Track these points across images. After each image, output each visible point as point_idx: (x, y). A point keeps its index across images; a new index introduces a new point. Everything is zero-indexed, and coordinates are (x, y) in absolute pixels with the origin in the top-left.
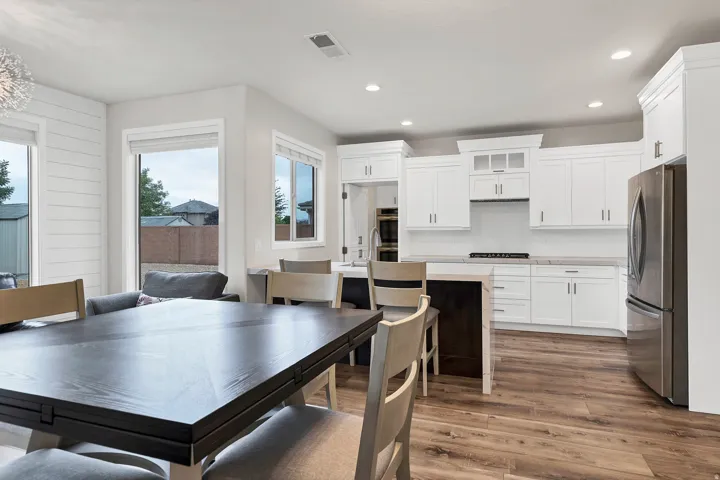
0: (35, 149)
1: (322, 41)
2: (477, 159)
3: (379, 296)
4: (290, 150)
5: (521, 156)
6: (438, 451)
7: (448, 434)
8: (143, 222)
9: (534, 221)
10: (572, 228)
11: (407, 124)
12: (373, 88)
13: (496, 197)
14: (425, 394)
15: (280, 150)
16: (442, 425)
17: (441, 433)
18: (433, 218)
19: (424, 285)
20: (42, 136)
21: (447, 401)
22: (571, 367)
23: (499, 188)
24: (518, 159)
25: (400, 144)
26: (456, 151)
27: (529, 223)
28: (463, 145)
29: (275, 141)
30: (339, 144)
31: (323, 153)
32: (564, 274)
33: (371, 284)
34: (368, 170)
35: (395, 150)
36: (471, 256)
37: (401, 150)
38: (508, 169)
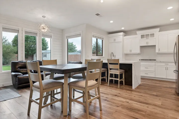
0: (51, 39)
1: (98, 15)
2: (142, 36)
3: (110, 66)
4: (96, 36)
5: (153, 34)
6: (116, 95)
7: (120, 94)
8: (69, 54)
9: (157, 51)
10: (168, 53)
11: (123, 28)
12: (112, 22)
13: (147, 45)
14: (119, 87)
15: (93, 37)
16: (119, 92)
17: (118, 93)
18: (131, 51)
19: (119, 64)
20: (52, 37)
21: (123, 89)
22: (159, 87)
23: (147, 43)
24: (153, 35)
25: (122, 33)
26: (136, 34)
27: (155, 51)
28: (138, 32)
29: (92, 35)
30: (108, 34)
32: (164, 65)
33: (108, 64)
34: (115, 40)
35: (121, 35)
36: (140, 60)
37: (122, 35)
38: (150, 38)
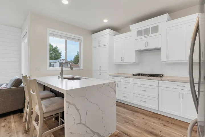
2: (138, 32)
5: (157, 27)
9: (164, 58)
13: (146, 48)
18: (122, 59)
23: (147, 44)
24: (155, 29)
25: (108, 30)
26: (129, 30)
27: (161, 59)
28: (132, 27)
29: (49, 32)
31: (82, 37)
34: (99, 42)
35: (106, 33)
36: (133, 75)
37: (108, 33)
38: (151, 35)
